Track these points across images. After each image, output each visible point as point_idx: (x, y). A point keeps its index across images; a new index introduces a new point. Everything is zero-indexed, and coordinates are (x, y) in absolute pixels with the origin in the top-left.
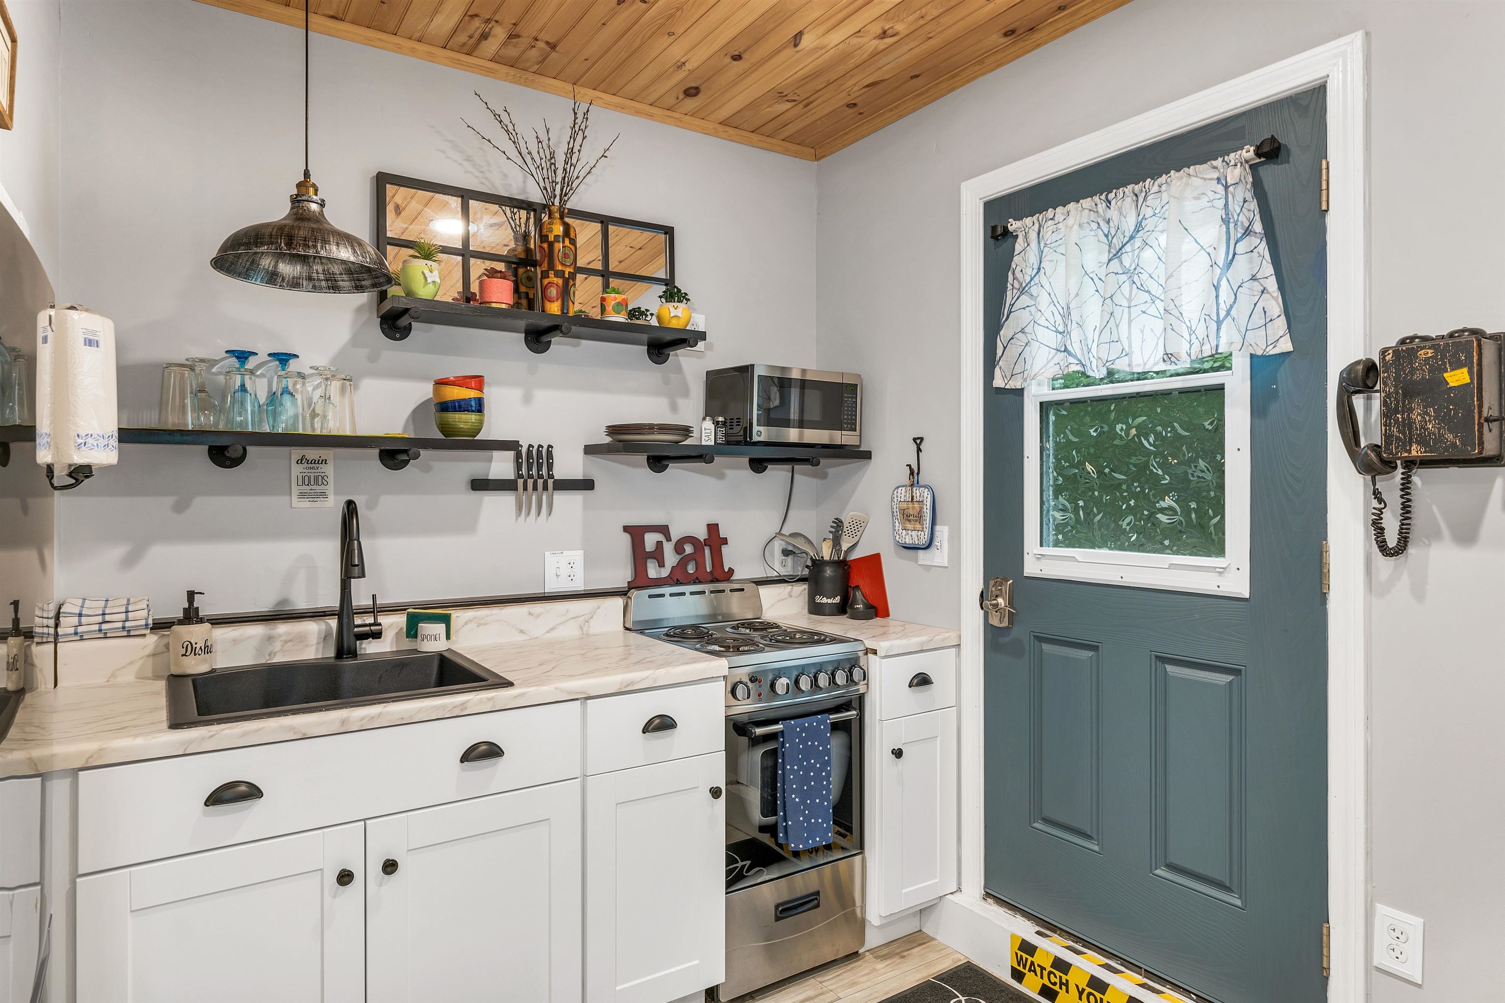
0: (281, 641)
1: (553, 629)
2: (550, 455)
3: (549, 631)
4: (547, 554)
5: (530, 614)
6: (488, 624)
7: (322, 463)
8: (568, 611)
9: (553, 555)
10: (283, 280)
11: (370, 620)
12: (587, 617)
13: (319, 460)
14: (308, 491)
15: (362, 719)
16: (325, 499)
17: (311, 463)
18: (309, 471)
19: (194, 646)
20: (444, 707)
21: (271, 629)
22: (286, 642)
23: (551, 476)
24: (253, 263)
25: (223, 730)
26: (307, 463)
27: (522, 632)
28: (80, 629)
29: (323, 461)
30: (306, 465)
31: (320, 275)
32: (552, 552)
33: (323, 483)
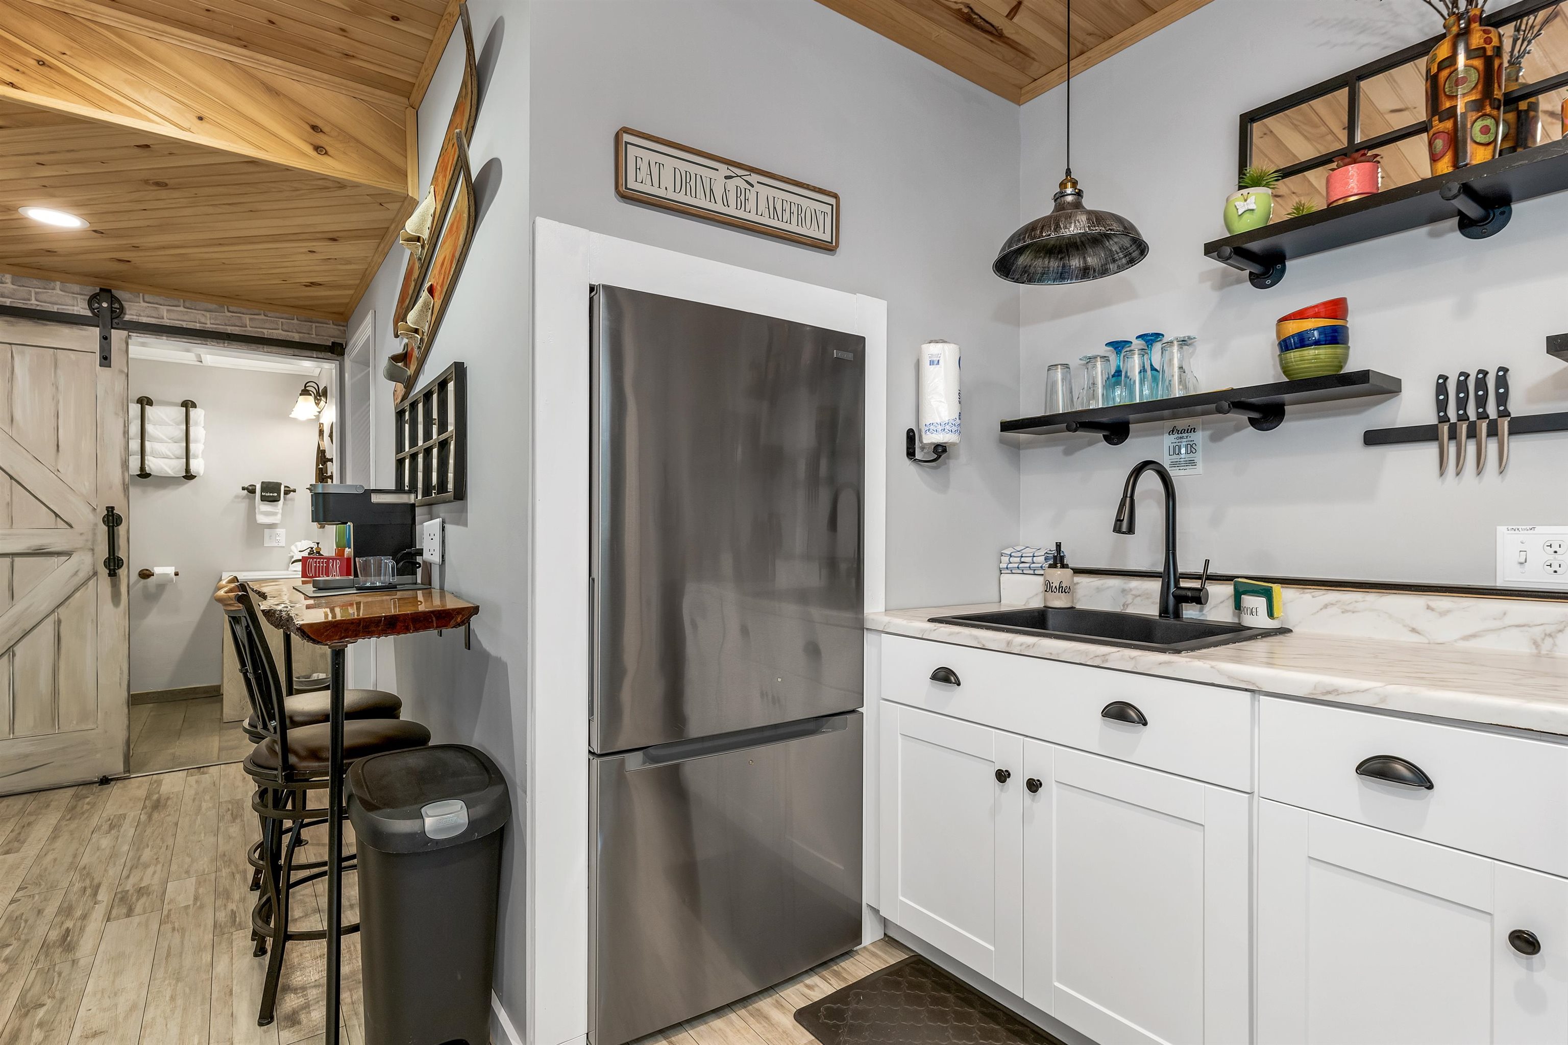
0: (1132, 595)
1: (1474, 636)
2: (1502, 381)
3: (1466, 638)
4: (1502, 529)
5: (1428, 607)
6: (1356, 612)
7: (1191, 432)
8: (1505, 614)
9: (1513, 532)
10: (1094, 271)
11: (1196, 584)
12: (1549, 629)
13: (1188, 429)
14: (1178, 460)
15: (1021, 645)
16: (1195, 467)
17: (1181, 433)
18: (1179, 440)
19: (1051, 585)
20: (1086, 653)
21: (1125, 583)
22: (1136, 596)
23: (1504, 414)
24: (1065, 266)
25: (941, 627)
26: (1178, 434)
27: (1414, 630)
28: (1010, 566)
29: (1192, 429)
30: (1176, 435)
31: (1119, 254)
32: (1510, 527)
33: (1191, 451)
